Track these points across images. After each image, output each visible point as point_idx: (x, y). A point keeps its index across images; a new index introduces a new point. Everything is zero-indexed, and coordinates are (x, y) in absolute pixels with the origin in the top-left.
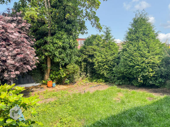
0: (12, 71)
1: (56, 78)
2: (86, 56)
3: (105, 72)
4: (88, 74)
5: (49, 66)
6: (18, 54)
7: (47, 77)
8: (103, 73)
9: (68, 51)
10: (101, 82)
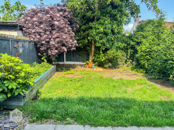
0: (53, 50)
1: (97, 61)
2: (135, 43)
3: (147, 63)
4: (134, 62)
5: (93, 49)
6: (57, 37)
7: (91, 58)
8: (144, 64)
9: (110, 37)
10: (141, 72)
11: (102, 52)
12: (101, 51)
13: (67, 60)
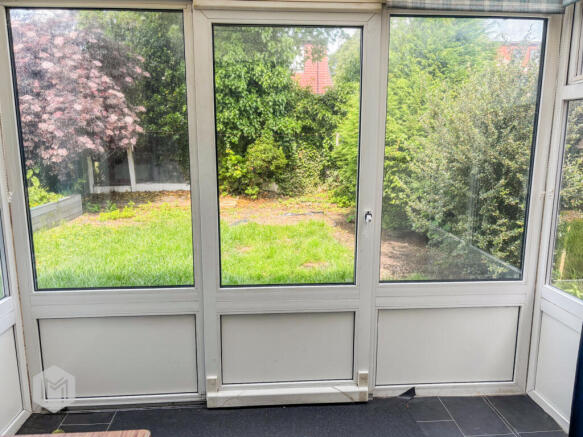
0: (53, 148)
11: (232, 148)
12: (228, 145)
13: (139, 181)
